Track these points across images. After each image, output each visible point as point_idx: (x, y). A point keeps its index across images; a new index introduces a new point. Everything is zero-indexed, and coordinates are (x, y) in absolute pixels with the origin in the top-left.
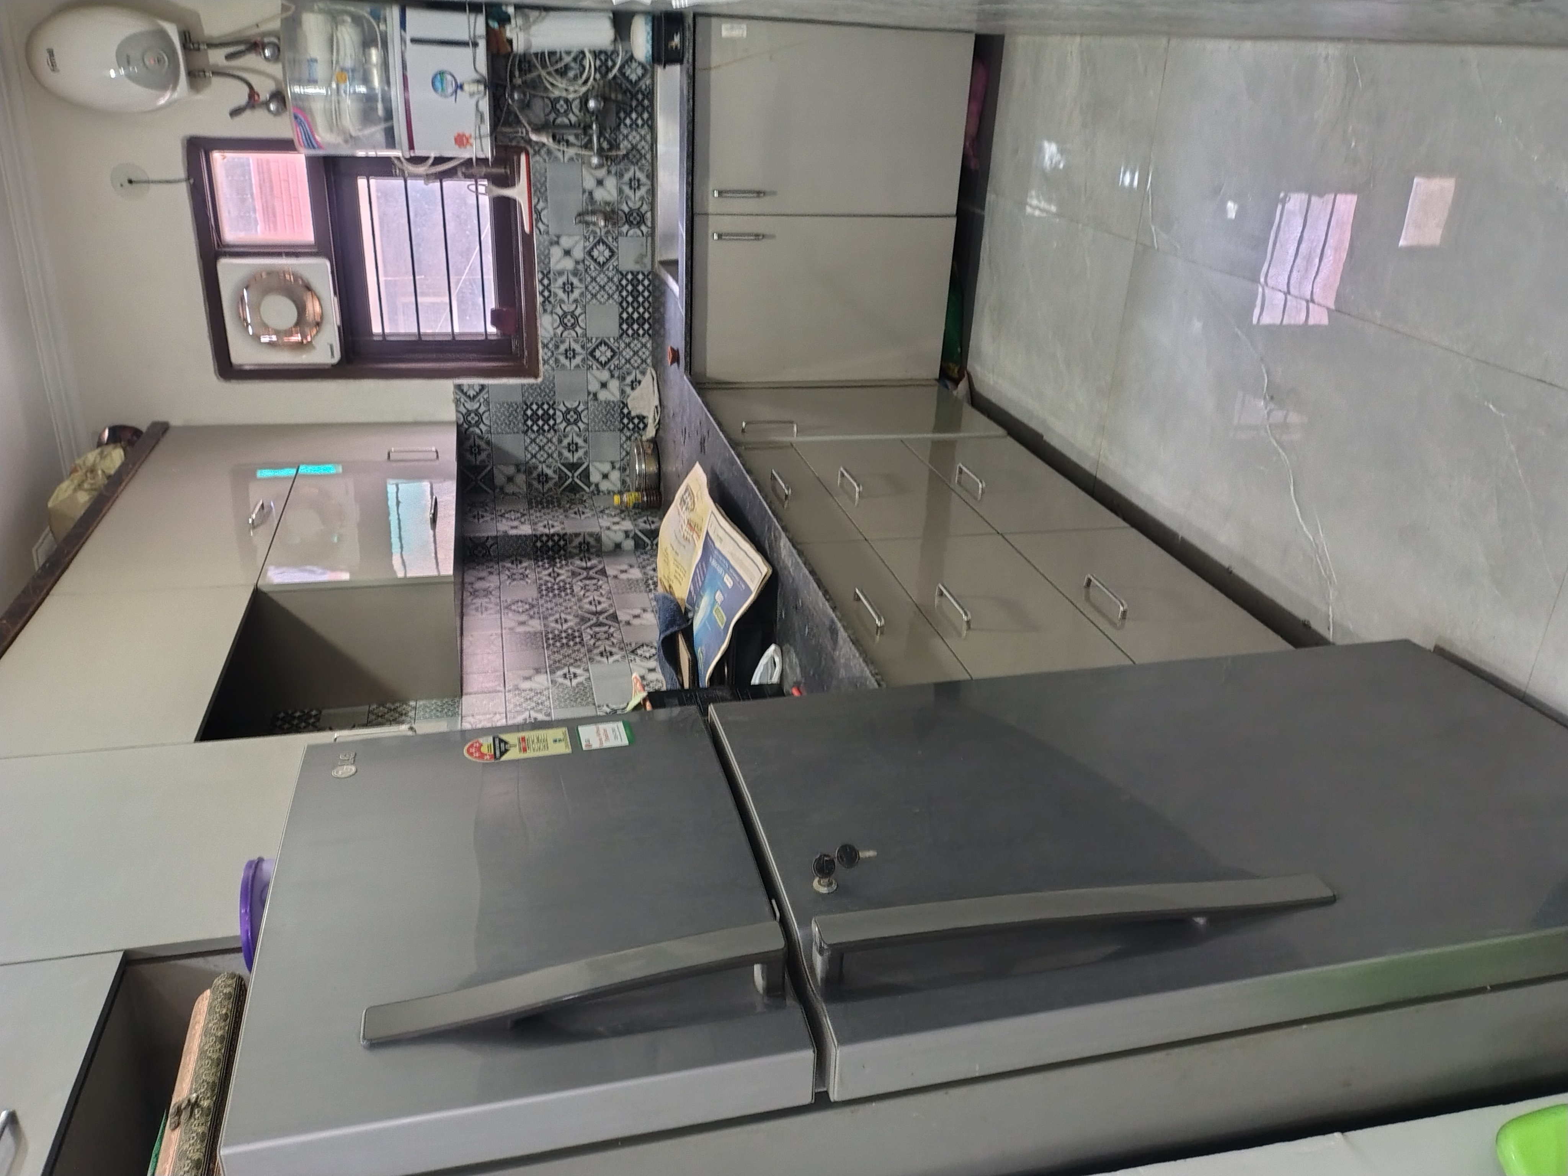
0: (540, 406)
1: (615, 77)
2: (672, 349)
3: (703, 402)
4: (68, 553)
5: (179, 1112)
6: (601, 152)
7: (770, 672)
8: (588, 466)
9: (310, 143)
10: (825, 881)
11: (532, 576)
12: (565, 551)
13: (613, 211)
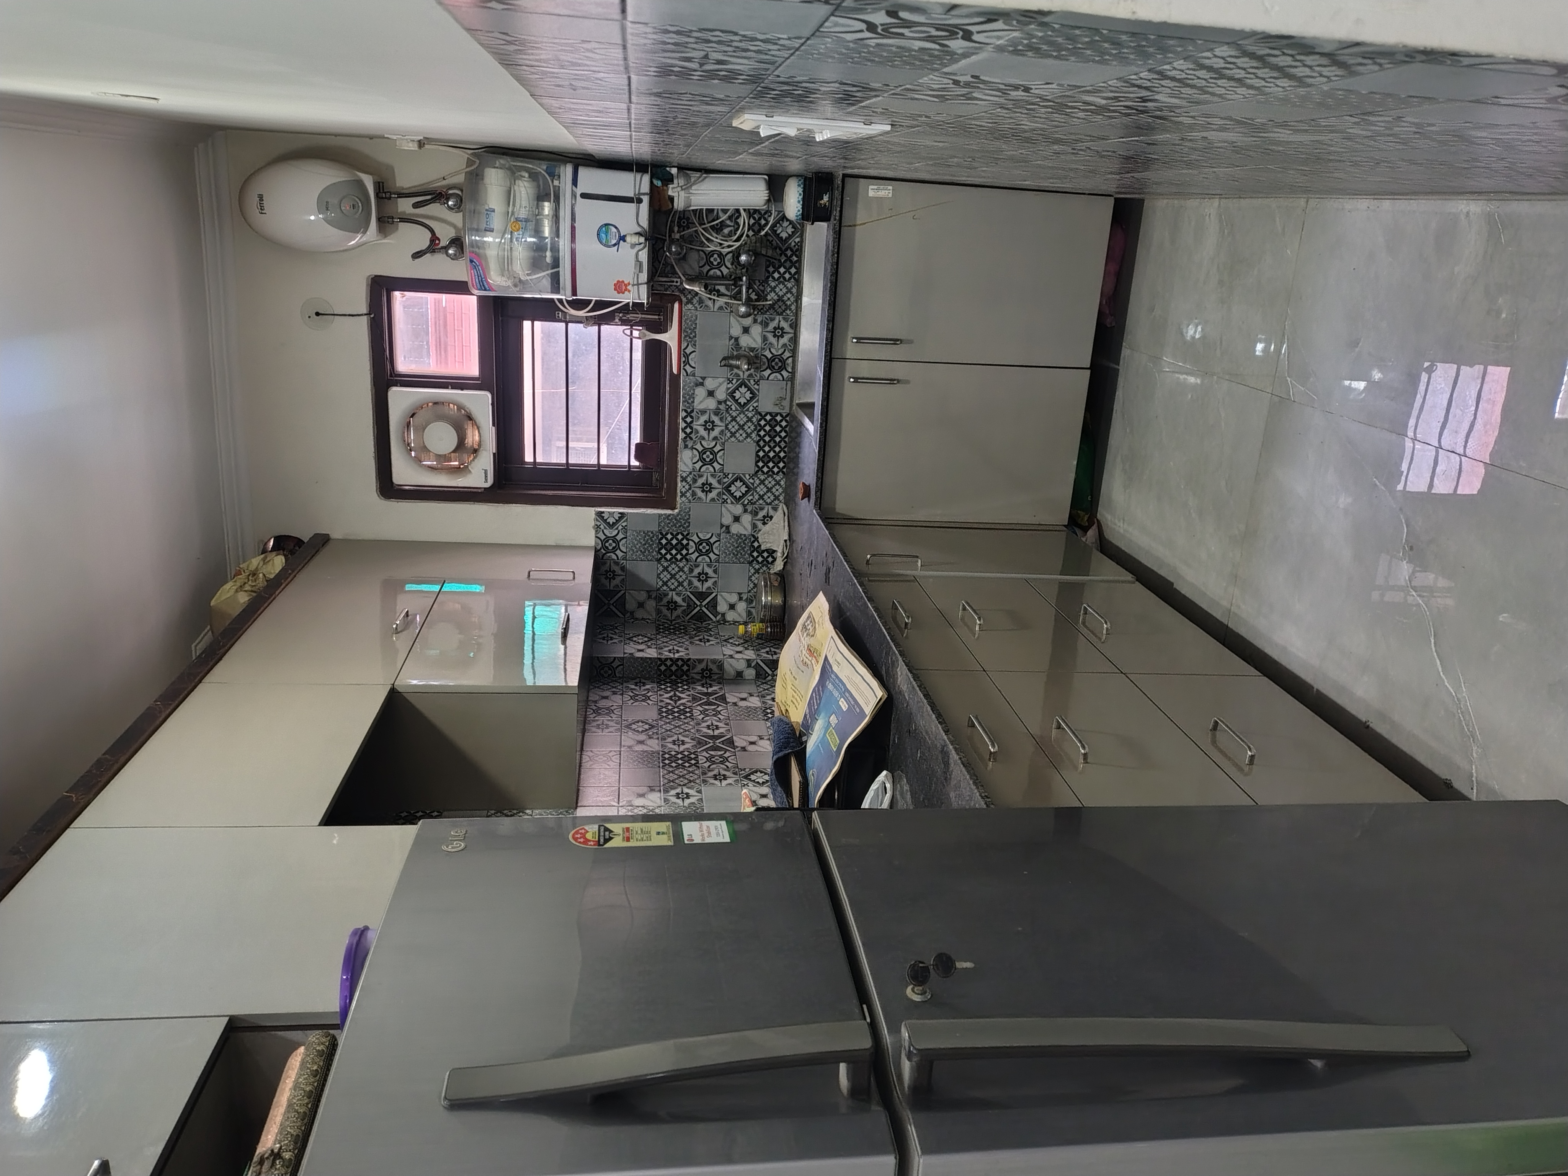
0: (674, 536)
1: (767, 234)
2: (804, 484)
3: (830, 534)
4: (224, 646)
5: (261, 1162)
6: (748, 302)
7: (880, 797)
8: (717, 595)
9: (483, 286)
10: (918, 989)
11: (654, 698)
12: (687, 676)
13: (756, 357)
